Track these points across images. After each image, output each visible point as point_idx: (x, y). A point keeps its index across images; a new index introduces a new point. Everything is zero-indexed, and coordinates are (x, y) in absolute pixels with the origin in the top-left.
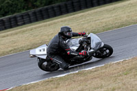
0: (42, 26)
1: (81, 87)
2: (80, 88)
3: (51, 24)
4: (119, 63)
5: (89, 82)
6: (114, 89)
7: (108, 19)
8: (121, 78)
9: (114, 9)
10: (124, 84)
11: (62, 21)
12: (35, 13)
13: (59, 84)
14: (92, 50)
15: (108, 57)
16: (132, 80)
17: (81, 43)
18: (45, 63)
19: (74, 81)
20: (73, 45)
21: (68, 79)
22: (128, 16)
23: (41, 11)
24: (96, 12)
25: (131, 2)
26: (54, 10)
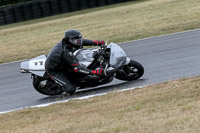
0: (20, 31)
1: (71, 124)
2: (68, 126)
3: (35, 28)
4: (128, 92)
5: (83, 117)
6: (117, 131)
7: (117, 27)
8: (129, 114)
9: (128, 12)
10: (133, 124)
11: (50, 25)
12: (12, 10)
13: (39, 118)
14: (111, 69)
15: (136, 79)
16: (145, 118)
17: (96, 56)
18: (44, 83)
19: (61, 115)
20: (84, 60)
21: (52, 111)
22: (147, 24)
23: (21, 8)
24: (102, 15)
25: (153, 2)
26: (41, 8)
